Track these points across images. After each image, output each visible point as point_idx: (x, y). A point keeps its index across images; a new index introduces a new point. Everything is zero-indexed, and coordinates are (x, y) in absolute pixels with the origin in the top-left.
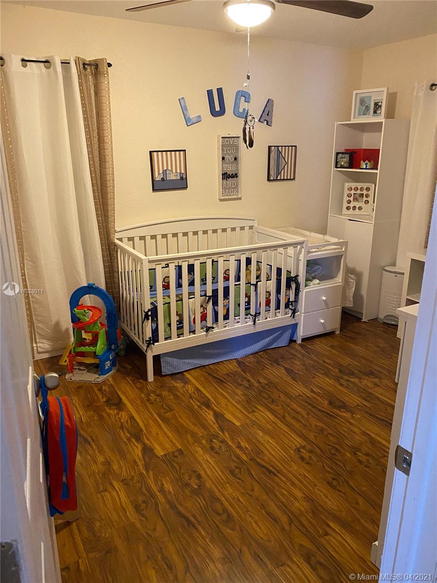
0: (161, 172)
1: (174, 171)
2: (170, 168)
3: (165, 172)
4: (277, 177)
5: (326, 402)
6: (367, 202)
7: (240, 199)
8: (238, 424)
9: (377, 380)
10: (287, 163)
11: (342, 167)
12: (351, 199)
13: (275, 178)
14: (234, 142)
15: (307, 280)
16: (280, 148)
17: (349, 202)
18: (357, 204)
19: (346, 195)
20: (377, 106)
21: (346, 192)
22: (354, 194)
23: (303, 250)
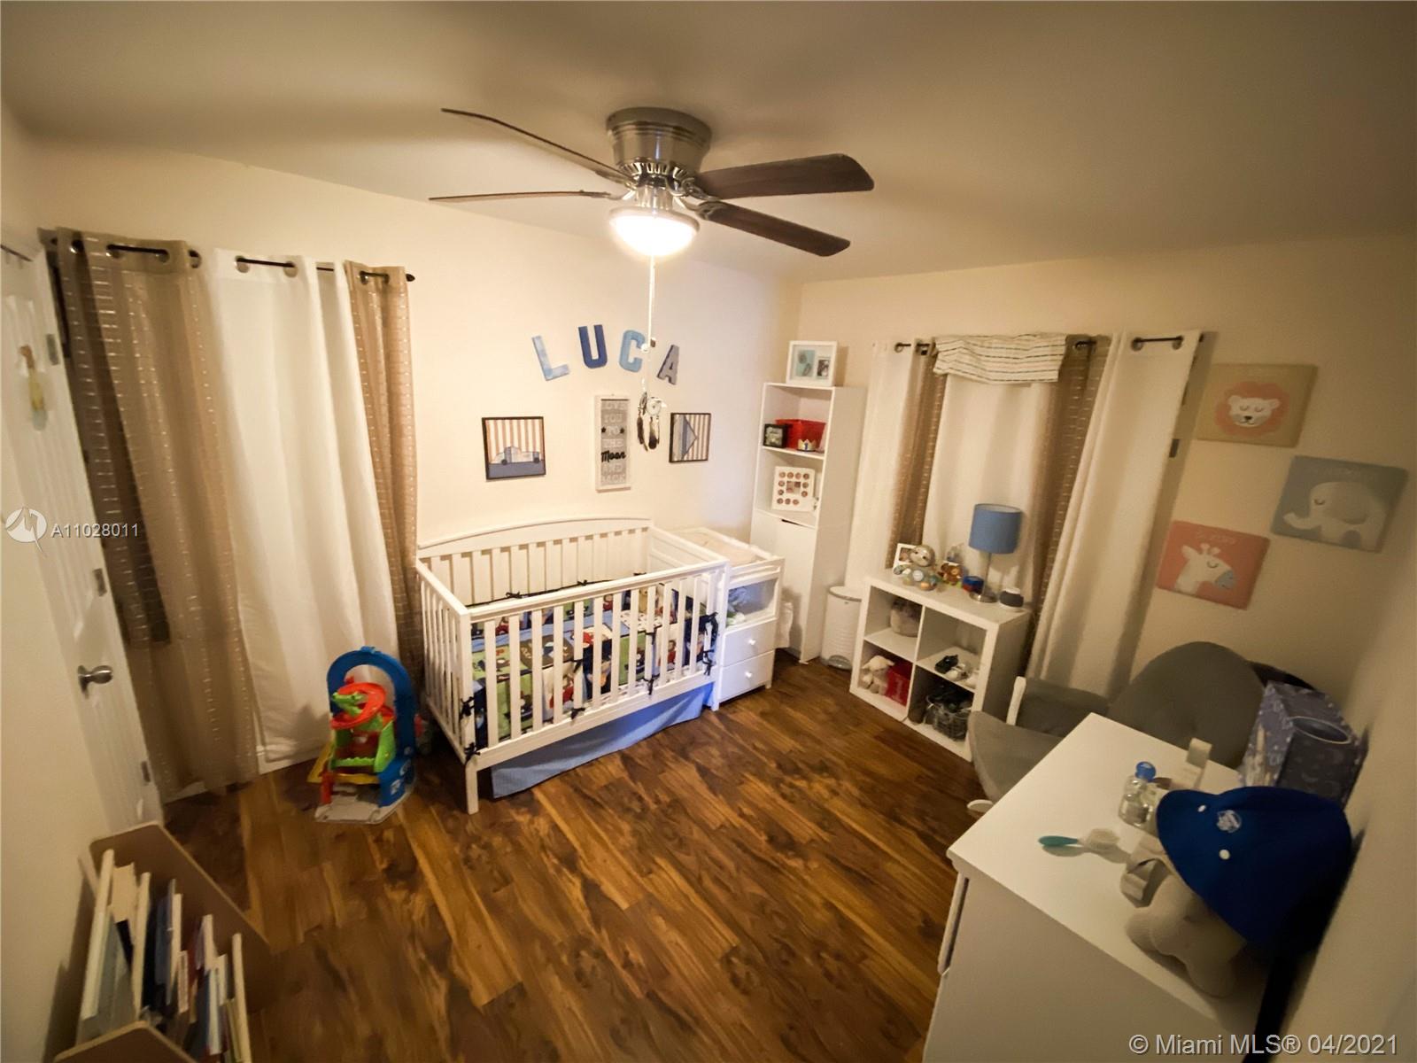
0: (502, 450)
1: (524, 449)
2: (516, 445)
3: (507, 451)
4: (683, 457)
5: (764, 838)
6: (805, 494)
7: (629, 489)
8: (624, 905)
9: (832, 782)
10: (697, 438)
11: (773, 445)
12: (784, 488)
13: (680, 459)
14: (619, 407)
15: (730, 615)
16: (687, 416)
17: (781, 492)
18: (792, 496)
19: (776, 484)
20: (823, 366)
21: (777, 479)
22: (788, 482)
23: (724, 575)
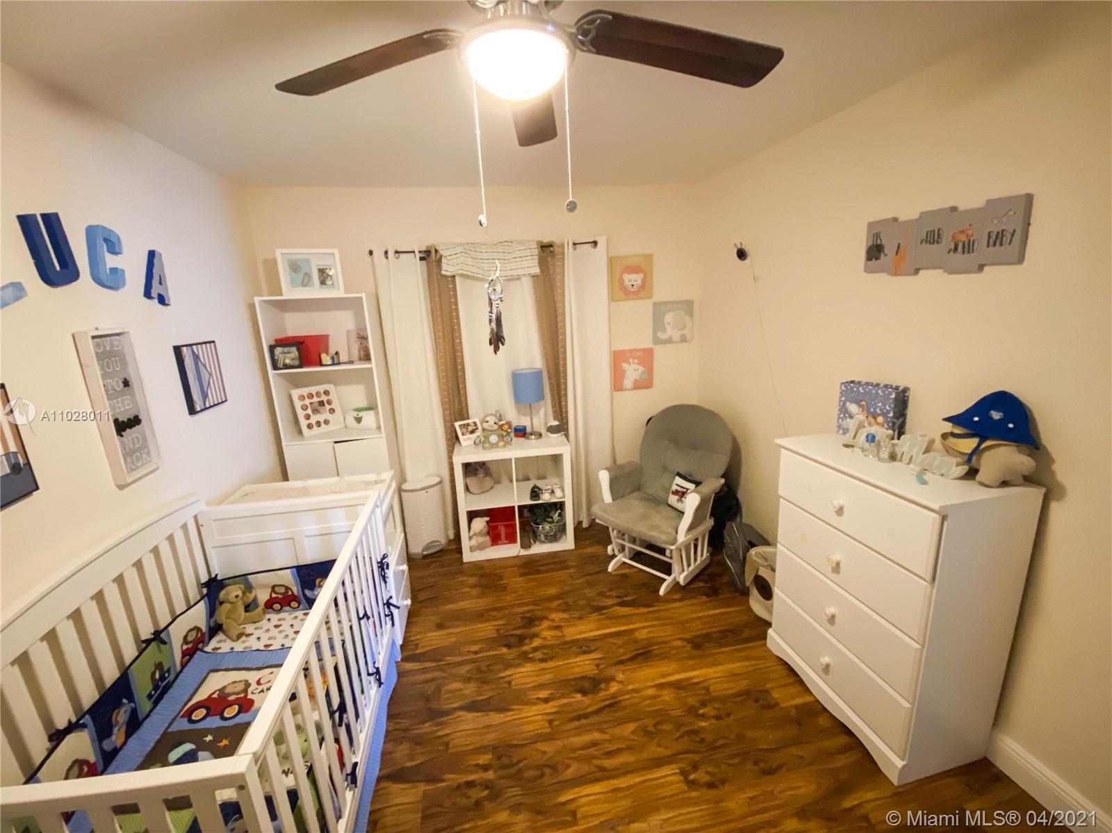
4: (204, 403)
6: (332, 411)
7: (158, 468)
10: (211, 374)
11: (286, 367)
12: (309, 411)
13: (203, 407)
14: (112, 345)
16: (194, 348)
17: (308, 417)
18: (320, 417)
19: (299, 409)
20: (325, 274)
21: (298, 404)
22: (311, 404)
